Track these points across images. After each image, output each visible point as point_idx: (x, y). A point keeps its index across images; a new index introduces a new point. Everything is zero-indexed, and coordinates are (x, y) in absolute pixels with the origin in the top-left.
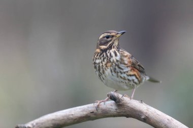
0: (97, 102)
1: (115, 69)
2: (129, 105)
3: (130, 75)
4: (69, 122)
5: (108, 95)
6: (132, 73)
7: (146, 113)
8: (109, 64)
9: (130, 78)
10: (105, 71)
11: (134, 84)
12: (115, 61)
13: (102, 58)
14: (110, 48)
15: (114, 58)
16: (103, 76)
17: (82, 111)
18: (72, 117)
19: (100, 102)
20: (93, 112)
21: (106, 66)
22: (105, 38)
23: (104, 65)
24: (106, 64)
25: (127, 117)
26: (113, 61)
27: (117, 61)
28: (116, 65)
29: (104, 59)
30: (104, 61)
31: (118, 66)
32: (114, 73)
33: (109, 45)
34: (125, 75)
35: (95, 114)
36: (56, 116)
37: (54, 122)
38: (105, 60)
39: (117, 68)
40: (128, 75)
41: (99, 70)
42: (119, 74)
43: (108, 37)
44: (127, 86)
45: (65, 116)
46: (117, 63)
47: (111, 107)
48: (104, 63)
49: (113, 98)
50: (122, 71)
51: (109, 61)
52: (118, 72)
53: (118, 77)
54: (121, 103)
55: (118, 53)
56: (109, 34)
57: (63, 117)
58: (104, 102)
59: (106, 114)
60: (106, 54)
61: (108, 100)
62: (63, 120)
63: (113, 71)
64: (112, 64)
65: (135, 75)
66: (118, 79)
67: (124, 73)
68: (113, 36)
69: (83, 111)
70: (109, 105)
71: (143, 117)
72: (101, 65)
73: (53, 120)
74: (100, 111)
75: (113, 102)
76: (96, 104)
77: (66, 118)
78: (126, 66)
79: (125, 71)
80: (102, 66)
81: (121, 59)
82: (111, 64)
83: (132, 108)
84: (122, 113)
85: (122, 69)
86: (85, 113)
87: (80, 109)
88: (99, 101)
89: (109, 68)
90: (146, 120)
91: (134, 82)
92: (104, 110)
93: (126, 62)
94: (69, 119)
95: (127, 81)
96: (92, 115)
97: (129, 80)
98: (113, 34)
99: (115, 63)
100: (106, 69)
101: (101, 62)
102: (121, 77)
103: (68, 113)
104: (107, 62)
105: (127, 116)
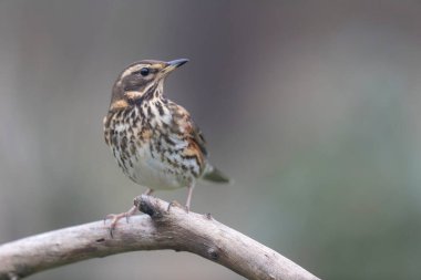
0: (112, 218)
1: (159, 144)
2: (181, 224)
3: (188, 157)
4: (49, 261)
5: (135, 203)
6: (190, 152)
7: (219, 241)
8: (147, 133)
9: (187, 163)
10: (138, 148)
11: (192, 176)
12: (160, 124)
13: (131, 120)
14: (150, 95)
15: (158, 120)
16: (133, 159)
17: (78, 237)
18: (56, 249)
19: (119, 218)
20: (103, 240)
21: (142, 138)
22: (140, 75)
23: (135, 134)
24: (140, 133)
25: (178, 250)
26: (157, 125)
27: (165, 126)
28: (162, 135)
29: (135, 122)
30: (135, 125)
31: (166, 137)
32: (155, 152)
33: (147, 89)
34: (178, 157)
35: (108, 244)
36: (22, 247)
37: (17, 261)
38: (139, 124)
39: (163, 141)
40: (183, 158)
41: (124, 147)
42: (167, 154)
43: (145, 73)
44: (178, 180)
45: (42, 248)
46: (164, 131)
47: (142, 228)
48: (136, 131)
49: (145, 208)
50: (172, 148)
51: (147, 126)
52: (164, 151)
53: (163, 160)
54: (163, 220)
55: (165, 109)
56: (148, 66)
57: (37, 250)
58: (127, 216)
59: (130, 244)
60: (141, 110)
61: (134, 213)
62: (36, 256)
63: (154, 147)
64: (154, 133)
65: (195, 157)
66: (162, 164)
67: (177, 152)
68: (157, 71)
69: (82, 236)
70: (139, 223)
71: (211, 250)
72: (129, 135)
73: (16, 256)
74: (117, 238)
75: (147, 216)
76: (109, 222)
77: (43, 252)
78: (181, 137)
79: (177, 147)
80: (133, 137)
81: (173, 122)
82: (151, 131)
83: (188, 231)
84: (167, 242)
85: (173, 144)
86: (85, 241)
87: (74, 232)
88: (116, 216)
89: (147, 140)
90: (220, 257)
91: (193, 172)
92: (126, 235)
93: (182, 130)
94: (49, 254)
95: (179, 170)
96: (101, 247)
97: (184, 167)
98: (157, 66)
99: (160, 131)
100: (139, 144)
101: (130, 129)
102: (169, 161)
103: (48, 242)
104: (143, 128)
105: (178, 248)
